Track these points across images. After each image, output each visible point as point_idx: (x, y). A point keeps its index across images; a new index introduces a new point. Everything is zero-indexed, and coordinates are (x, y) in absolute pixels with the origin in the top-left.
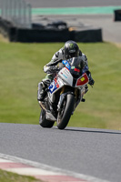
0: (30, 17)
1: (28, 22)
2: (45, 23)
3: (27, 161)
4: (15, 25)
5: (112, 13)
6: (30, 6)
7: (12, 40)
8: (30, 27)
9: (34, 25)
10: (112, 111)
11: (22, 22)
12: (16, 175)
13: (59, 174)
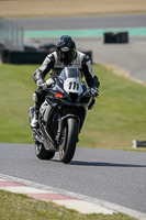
0: (22, 39)
1: (20, 44)
2: (36, 46)
3: (19, 180)
4: (8, 48)
5: (102, 36)
6: (22, 29)
7: (5, 62)
8: (22, 49)
9: (26, 48)
10: (102, 130)
11: (15, 44)
12: (9, 194)
13: (51, 192)
